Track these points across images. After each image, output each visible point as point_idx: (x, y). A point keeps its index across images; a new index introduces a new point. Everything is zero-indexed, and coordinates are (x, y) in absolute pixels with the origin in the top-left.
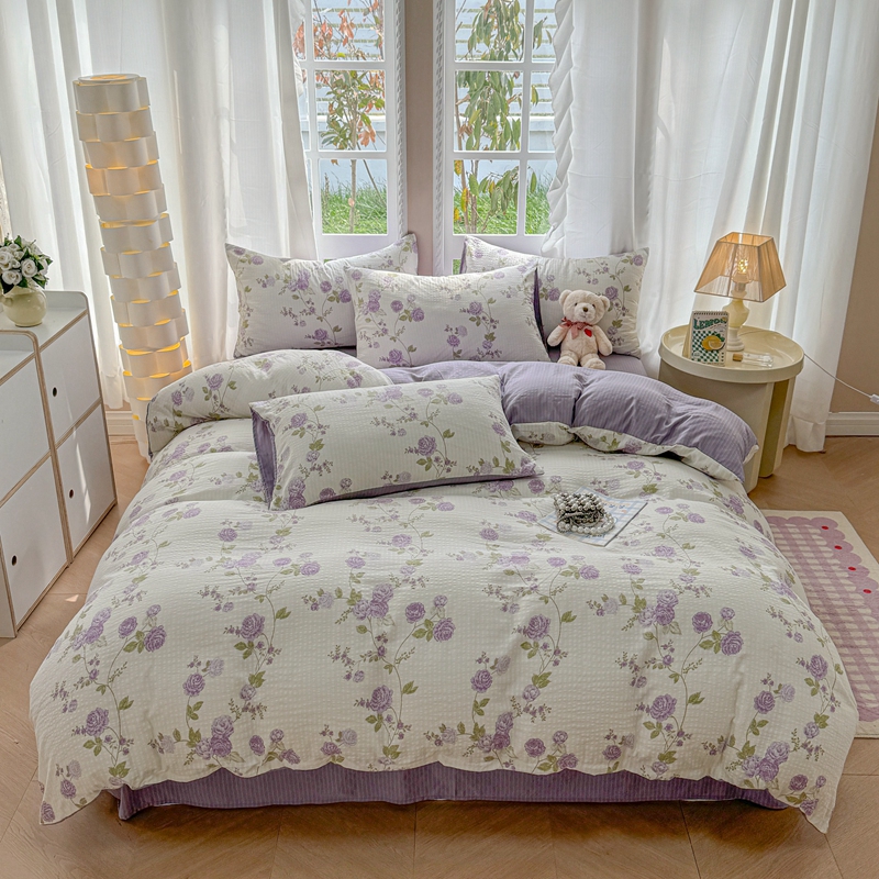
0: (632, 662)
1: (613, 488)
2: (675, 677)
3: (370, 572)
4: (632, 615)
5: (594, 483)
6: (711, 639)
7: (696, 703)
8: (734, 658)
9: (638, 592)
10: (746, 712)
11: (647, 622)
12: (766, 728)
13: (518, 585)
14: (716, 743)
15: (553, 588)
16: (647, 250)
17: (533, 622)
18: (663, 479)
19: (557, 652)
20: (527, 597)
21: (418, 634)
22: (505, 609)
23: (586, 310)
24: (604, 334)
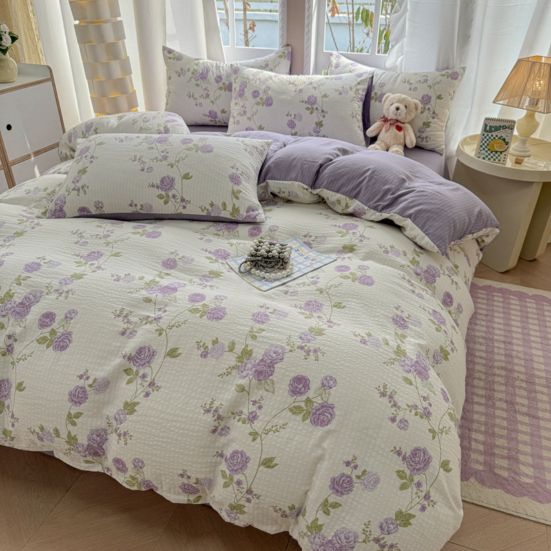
0: (216, 411)
1: (319, 243)
2: (254, 435)
3: (36, 278)
4: (233, 363)
5: (305, 236)
6: (303, 405)
7: (269, 467)
8: (319, 431)
9: (250, 342)
10: (319, 490)
11: (244, 374)
12: (338, 510)
13: (147, 314)
14: (287, 509)
15: (173, 323)
16: (464, 69)
17: (140, 351)
18: (365, 241)
19: (152, 384)
20: (148, 326)
21: (42, 340)
22: (123, 334)
23: (398, 109)
24: (412, 131)
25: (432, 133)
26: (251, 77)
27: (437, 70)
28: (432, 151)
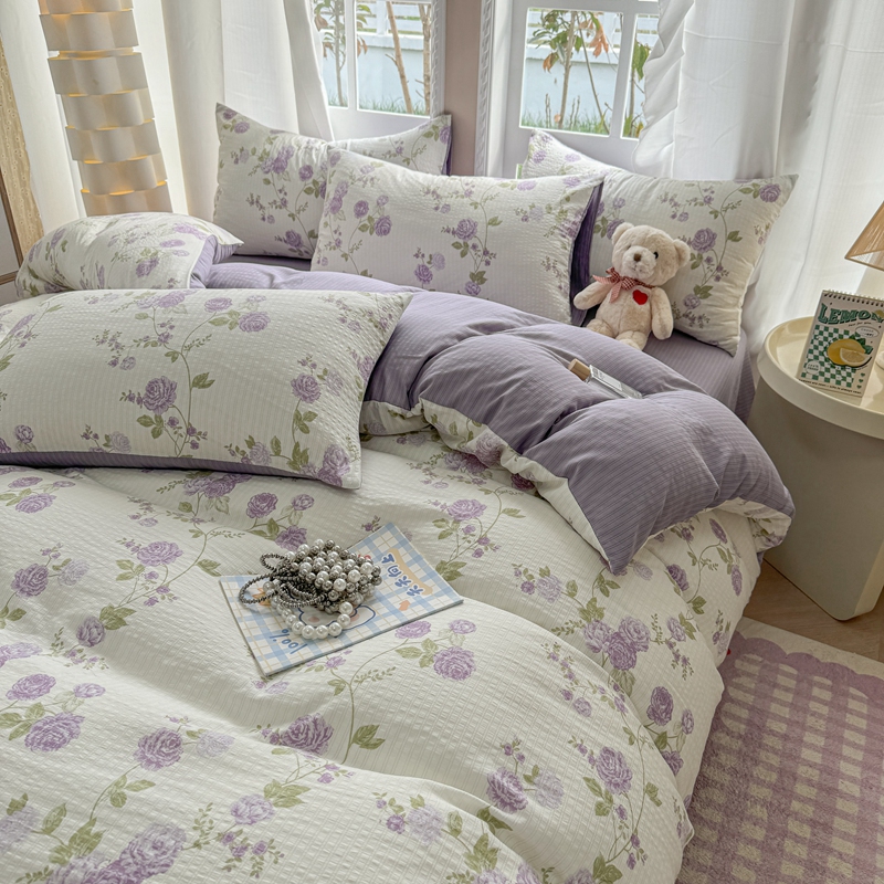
23: (637, 258)
24: (668, 305)
25: (713, 309)
26: (358, 174)
27: (738, 178)
28: (713, 345)
